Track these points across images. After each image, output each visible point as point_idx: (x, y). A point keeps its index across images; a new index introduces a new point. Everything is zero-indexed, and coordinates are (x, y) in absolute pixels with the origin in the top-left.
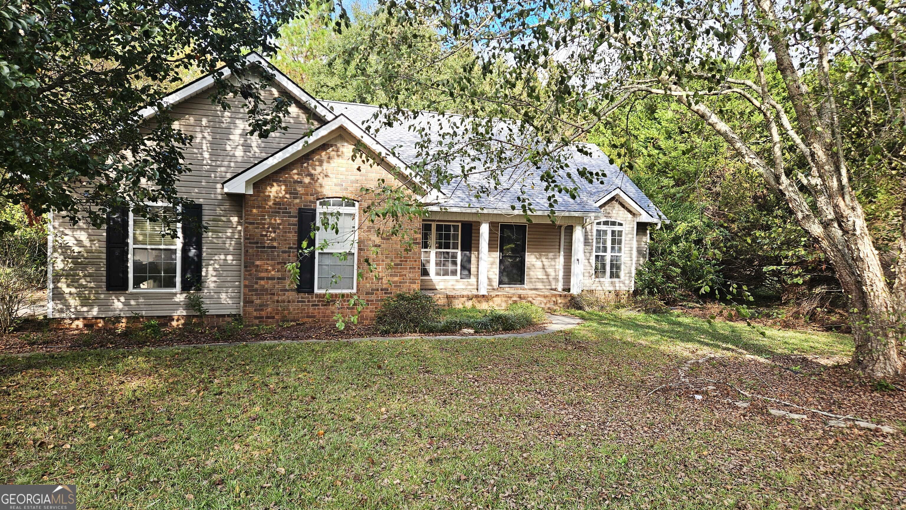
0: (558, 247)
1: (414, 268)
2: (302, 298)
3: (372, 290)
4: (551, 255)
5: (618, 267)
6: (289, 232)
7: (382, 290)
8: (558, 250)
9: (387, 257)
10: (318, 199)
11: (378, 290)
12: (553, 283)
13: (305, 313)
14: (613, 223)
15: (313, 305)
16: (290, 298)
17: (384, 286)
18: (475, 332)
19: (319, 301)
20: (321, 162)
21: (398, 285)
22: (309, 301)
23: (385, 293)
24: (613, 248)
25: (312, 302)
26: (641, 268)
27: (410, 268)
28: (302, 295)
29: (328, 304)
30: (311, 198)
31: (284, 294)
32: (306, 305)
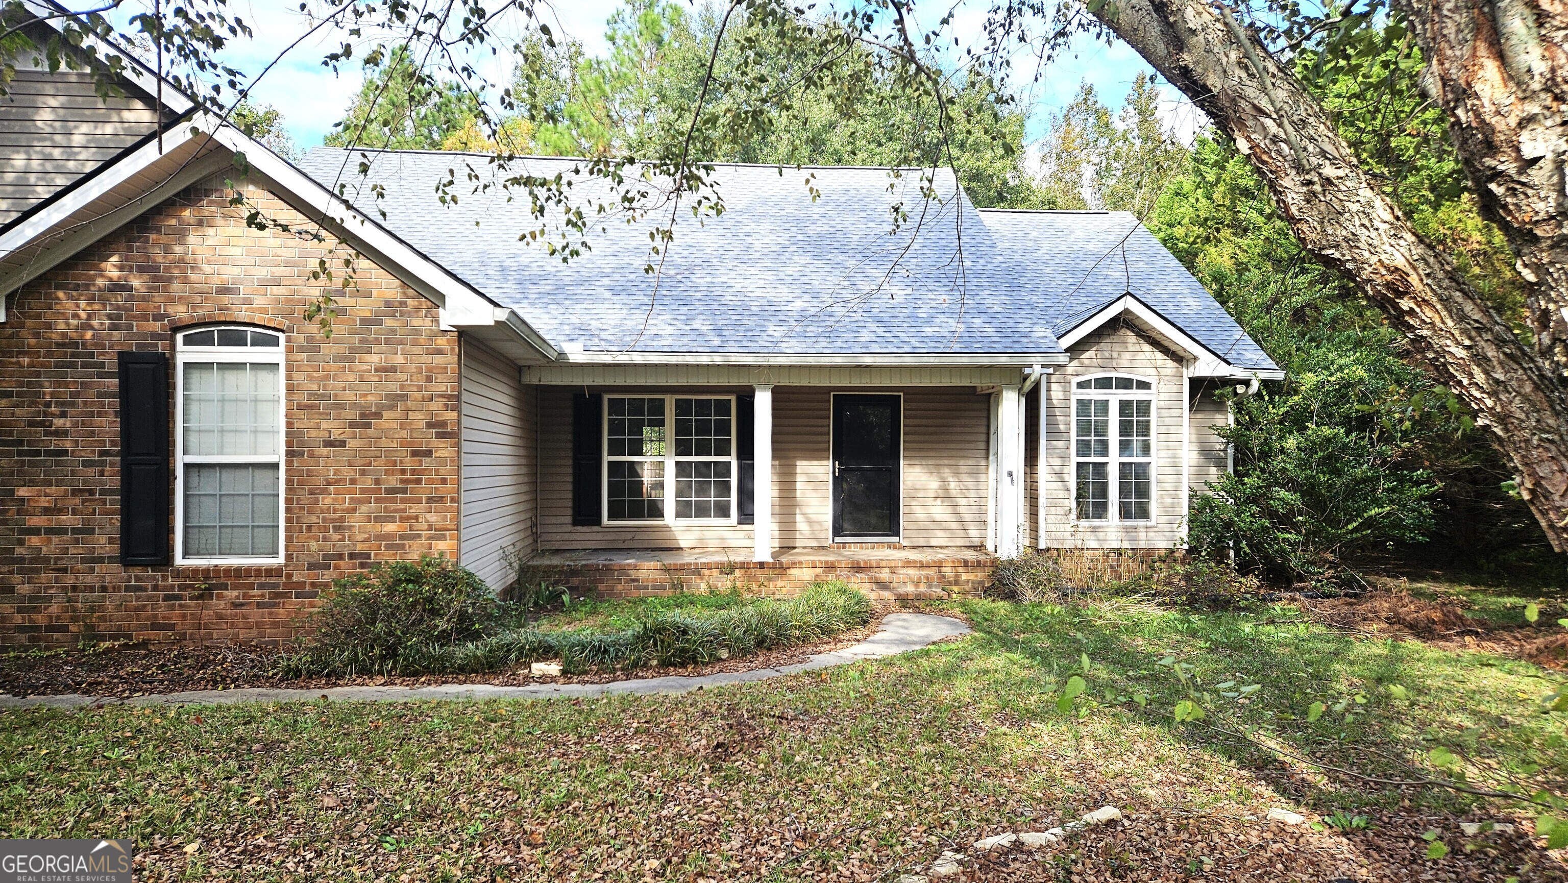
0: (982, 445)
1: (441, 499)
2: (138, 579)
3: (325, 557)
4: (965, 465)
5: (1143, 491)
6: (100, 414)
7: (352, 556)
8: (983, 453)
9: (363, 473)
10: (176, 329)
11: (340, 557)
12: (974, 533)
13: (147, 619)
14: (1125, 384)
15: (167, 598)
16: (108, 579)
17: (360, 548)
18: (564, 673)
19: (182, 587)
20: (181, 234)
21: (395, 543)
22: (155, 588)
23: (362, 565)
24: (1125, 447)
25: (165, 588)
26: (1211, 493)
27: (429, 500)
28: (137, 571)
29: (206, 594)
30: (156, 327)
31: (92, 570)
32: (149, 598)
